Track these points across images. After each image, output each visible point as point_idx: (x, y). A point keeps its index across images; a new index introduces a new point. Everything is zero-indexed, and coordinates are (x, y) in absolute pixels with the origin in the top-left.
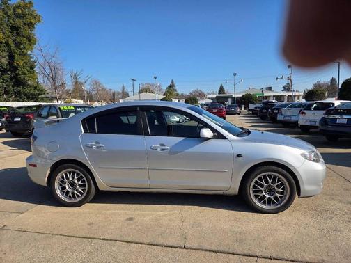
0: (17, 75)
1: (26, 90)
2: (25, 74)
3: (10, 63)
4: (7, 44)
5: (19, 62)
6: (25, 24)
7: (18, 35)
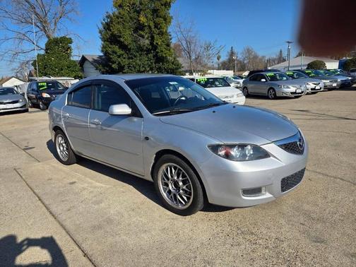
0: (158, 52)
1: (166, 66)
2: (162, 51)
3: (152, 44)
4: (150, 27)
5: (158, 41)
6: (162, 5)
7: (157, 16)
